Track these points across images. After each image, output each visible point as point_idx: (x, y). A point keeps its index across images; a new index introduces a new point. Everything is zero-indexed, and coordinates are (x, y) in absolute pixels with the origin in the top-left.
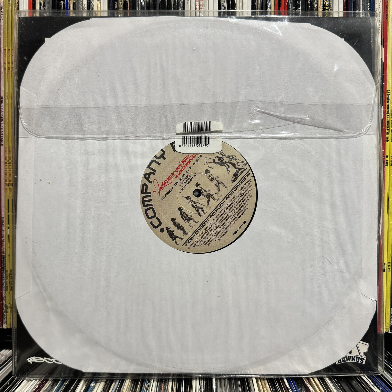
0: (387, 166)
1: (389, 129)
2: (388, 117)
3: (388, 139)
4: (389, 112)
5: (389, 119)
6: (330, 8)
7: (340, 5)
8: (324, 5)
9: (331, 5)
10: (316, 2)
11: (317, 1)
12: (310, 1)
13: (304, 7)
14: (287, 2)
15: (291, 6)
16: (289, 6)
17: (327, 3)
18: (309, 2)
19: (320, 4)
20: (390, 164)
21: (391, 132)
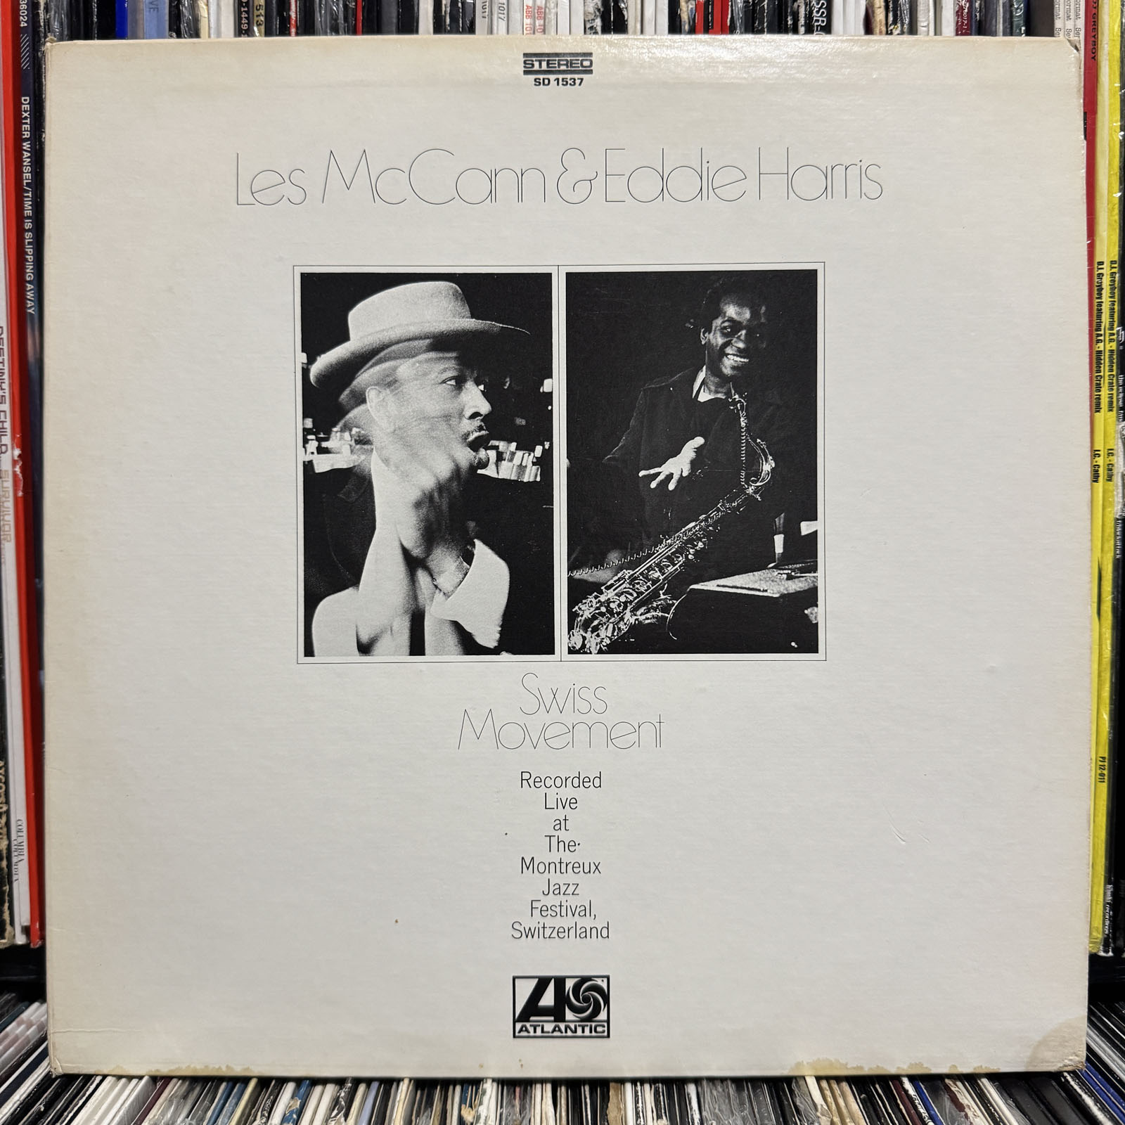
0: (1096, 481)
1: (1102, 374)
2: (1098, 341)
3: (1099, 404)
4: (1103, 325)
5: (1101, 345)
20: (1106, 477)
21: (1107, 385)
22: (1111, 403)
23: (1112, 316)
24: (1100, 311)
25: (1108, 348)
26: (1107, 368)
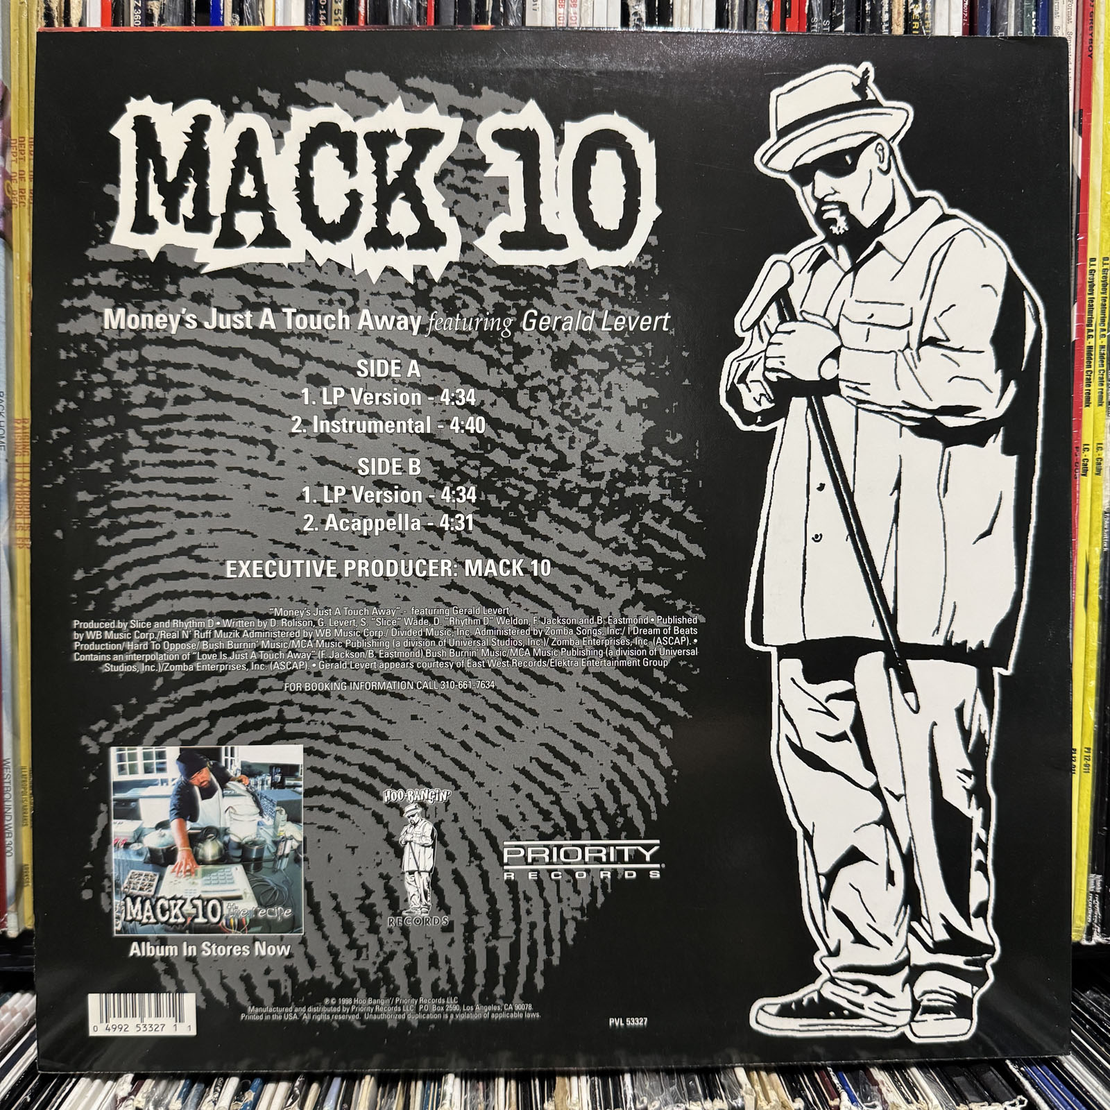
0: (1085, 475)
1: (1092, 369)
2: (1089, 337)
3: (1088, 399)
4: (1094, 321)
5: (1092, 340)
6: (924, 24)
7: (953, 16)
8: (908, 16)
9: (929, 17)
10: (886, 8)
11: (890, 4)
12: (872, 5)
13: (854, 20)
14: (807, 4)
15: (818, 16)
16: (813, 16)
17: (917, 11)
18: (868, 8)
19: (899, 13)
20: (1095, 471)
21: (1097, 380)
22: (1101, 398)
23: (1103, 312)
24: (1091, 306)
25: (1099, 343)
26: (1098, 363)
